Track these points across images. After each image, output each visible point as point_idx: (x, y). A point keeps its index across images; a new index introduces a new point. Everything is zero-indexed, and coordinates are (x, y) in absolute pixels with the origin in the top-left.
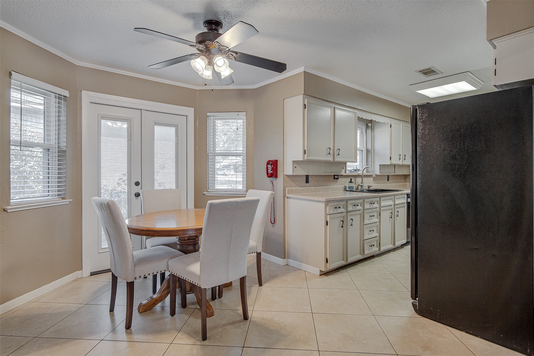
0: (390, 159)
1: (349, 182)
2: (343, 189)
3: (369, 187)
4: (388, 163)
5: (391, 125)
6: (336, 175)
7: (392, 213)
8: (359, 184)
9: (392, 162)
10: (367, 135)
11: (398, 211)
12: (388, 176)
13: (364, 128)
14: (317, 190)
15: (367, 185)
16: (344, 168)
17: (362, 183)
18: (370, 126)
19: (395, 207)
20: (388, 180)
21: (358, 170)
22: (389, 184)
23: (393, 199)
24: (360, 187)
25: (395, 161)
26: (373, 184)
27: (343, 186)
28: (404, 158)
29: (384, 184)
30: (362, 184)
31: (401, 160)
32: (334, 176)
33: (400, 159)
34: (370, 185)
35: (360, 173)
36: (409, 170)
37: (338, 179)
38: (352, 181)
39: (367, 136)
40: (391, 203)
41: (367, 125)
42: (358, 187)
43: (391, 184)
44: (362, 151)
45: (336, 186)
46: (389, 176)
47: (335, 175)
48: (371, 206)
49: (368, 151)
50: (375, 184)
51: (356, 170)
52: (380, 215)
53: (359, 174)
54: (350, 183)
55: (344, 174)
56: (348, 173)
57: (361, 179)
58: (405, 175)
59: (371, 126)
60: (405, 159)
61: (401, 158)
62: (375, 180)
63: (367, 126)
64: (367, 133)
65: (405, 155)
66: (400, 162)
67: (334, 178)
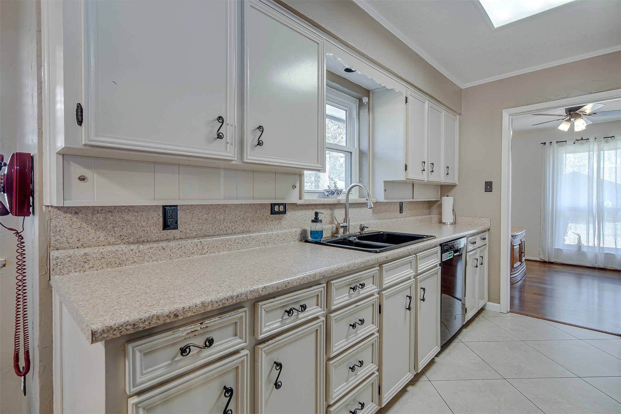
0: (406, 170)
1: (313, 221)
2: (298, 236)
3: (362, 229)
4: (401, 177)
5: (406, 98)
6: (279, 205)
7: (410, 298)
8: (339, 224)
9: (409, 176)
10: (360, 122)
11: (424, 289)
12: (401, 205)
13: (354, 106)
14: (206, 247)
15: (359, 223)
16: (295, 187)
17: (345, 220)
18: (365, 104)
19: (418, 280)
20: (401, 211)
21: (339, 192)
22: (402, 219)
23: (414, 262)
24: (341, 230)
25: (415, 174)
26: (372, 222)
27: (299, 230)
28: (430, 170)
29: (393, 220)
30: (345, 224)
31: (425, 173)
32: (273, 205)
33: (424, 170)
34: (364, 223)
35: (342, 198)
36: (436, 192)
37: (284, 212)
38: (320, 217)
39: (360, 124)
40: (408, 272)
41: (360, 100)
42: (337, 229)
43: (407, 219)
44: (351, 153)
45: (275, 232)
46: (402, 203)
47: (275, 204)
48: (353, 296)
49: (361, 153)
50: (377, 221)
51: (332, 193)
52: (380, 312)
53: (339, 201)
54: (315, 224)
55: (299, 202)
56: (307, 198)
57: (343, 211)
58: (429, 202)
59: (368, 103)
60: (433, 171)
61: (426, 168)
62: (376, 213)
63: (361, 104)
64: (360, 117)
65: (433, 164)
66: (425, 177)
67: (273, 212)
